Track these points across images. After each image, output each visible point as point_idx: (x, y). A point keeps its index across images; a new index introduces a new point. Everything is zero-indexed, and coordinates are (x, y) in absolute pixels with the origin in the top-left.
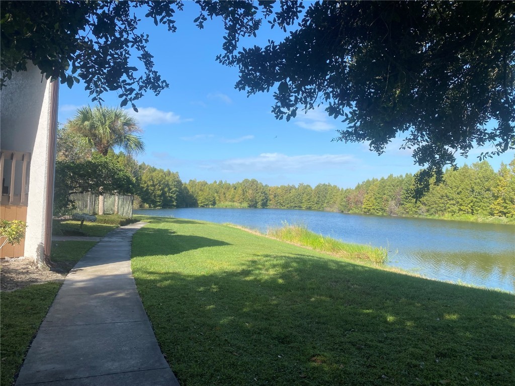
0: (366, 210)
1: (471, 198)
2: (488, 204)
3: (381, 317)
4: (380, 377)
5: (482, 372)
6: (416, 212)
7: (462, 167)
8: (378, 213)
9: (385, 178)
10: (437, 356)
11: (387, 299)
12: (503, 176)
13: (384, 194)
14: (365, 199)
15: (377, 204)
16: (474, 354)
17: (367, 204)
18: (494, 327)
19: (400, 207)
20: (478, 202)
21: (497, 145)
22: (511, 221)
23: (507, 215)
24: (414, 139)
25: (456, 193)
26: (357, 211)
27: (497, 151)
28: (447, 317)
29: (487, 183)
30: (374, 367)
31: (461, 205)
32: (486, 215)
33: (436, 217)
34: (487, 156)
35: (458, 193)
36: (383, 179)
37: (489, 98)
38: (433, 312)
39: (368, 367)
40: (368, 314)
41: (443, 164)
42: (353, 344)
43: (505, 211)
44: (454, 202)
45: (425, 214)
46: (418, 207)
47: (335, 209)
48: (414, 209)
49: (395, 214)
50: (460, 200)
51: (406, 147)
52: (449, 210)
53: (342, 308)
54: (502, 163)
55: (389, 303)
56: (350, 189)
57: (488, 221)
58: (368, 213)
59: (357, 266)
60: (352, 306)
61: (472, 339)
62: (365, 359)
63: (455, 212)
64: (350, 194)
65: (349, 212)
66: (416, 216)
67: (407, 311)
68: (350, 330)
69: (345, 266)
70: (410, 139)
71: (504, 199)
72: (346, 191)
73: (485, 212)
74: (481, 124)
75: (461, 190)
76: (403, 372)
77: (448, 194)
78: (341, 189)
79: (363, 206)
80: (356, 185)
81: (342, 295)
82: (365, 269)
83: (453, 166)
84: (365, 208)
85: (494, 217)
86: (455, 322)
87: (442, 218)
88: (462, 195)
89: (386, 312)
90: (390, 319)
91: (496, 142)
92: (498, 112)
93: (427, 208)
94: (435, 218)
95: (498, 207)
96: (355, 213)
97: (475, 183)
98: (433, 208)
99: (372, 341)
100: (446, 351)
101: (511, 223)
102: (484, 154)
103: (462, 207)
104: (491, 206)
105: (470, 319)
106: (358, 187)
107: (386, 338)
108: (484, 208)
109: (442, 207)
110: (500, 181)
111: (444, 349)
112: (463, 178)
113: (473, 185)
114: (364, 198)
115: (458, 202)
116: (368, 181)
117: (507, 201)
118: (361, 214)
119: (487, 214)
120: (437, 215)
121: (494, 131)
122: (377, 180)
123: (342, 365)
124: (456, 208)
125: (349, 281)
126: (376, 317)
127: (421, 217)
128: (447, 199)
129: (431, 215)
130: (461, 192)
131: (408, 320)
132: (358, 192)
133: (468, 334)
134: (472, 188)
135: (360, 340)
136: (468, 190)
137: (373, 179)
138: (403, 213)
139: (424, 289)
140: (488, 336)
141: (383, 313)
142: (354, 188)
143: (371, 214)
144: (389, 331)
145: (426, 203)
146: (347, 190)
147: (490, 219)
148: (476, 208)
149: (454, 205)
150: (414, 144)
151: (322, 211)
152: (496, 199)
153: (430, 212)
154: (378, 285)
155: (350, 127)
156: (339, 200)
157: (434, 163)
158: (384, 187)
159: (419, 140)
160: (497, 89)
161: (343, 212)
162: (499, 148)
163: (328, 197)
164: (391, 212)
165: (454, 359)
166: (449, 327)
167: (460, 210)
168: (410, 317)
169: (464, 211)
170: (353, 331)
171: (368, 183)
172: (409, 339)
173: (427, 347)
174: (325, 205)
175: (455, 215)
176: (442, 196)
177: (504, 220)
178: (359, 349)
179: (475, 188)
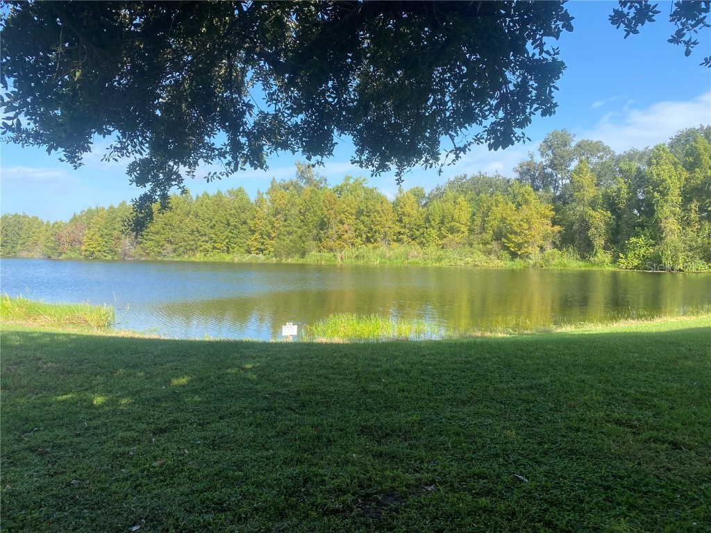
0: (88, 253)
1: (226, 233)
2: (245, 240)
3: (85, 401)
4: (69, 484)
5: (205, 438)
6: (160, 252)
7: (216, 194)
8: (106, 256)
9: (116, 206)
10: (155, 434)
11: (98, 374)
12: (259, 207)
13: (114, 229)
14: (85, 237)
15: (104, 243)
16: (199, 419)
17: (89, 245)
18: (226, 383)
19: (138, 246)
20: (234, 238)
21: (227, 164)
22: (268, 259)
23: (264, 252)
24: (122, 148)
25: (209, 226)
26: (73, 255)
27: (225, 171)
28: (175, 382)
29: (243, 215)
30: (63, 473)
31: (215, 242)
32: (243, 253)
33: (186, 258)
34: (215, 177)
35: (211, 228)
36: (111, 207)
37: (217, 104)
38: (158, 380)
39: (52, 476)
40: (64, 402)
41: (168, 185)
42: (32, 450)
43: (262, 247)
44: (207, 239)
45: (171, 255)
46: (162, 246)
47: (37, 253)
48: (156, 249)
49: (130, 256)
50: (213, 236)
51: (111, 159)
52: (201, 248)
53: (22, 400)
54: (259, 191)
55: (100, 379)
56: (62, 222)
57: (244, 260)
58: (91, 257)
59: (58, 335)
60: (40, 395)
61: (200, 402)
62: (50, 466)
63: (208, 251)
64: (61, 229)
65: (61, 258)
66: (160, 258)
67: (124, 385)
68: (32, 430)
69: (38, 337)
70: (115, 148)
71: (261, 234)
72: (53, 225)
73: (242, 250)
74: (209, 137)
75: (214, 223)
76: (105, 467)
77: (199, 228)
78: (45, 221)
79: (83, 248)
80: (71, 216)
81: (24, 382)
82: (72, 337)
83: (180, 188)
84: (86, 251)
85: (251, 256)
86: (184, 386)
87: (193, 259)
88: (216, 229)
89: (94, 393)
90: (98, 400)
91: (225, 161)
92: (227, 124)
93: (174, 247)
94: (184, 259)
95: (255, 244)
96: (70, 259)
97: (230, 214)
98: (181, 246)
99: (65, 437)
100: (167, 424)
101: (268, 261)
102: (212, 175)
103: (216, 245)
104: (248, 242)
105: (202, 379)
106: (75, 219)
107: (87, 429)
108: (240, 245)
109: (193, 245)
110: (257, 212)
111: (165, 423)
112: (216, 207)
113: (229, 217)
114: (84, 235)
115: (211, 239)
116: (90, 211)
117: (264, 236)
118: (80, 260)
119: (244, 251)
120: (186, 256)
121: (224, 147)
122: (103, 209)
123: (8, 486)
124: (209, 246)
125: (40, 359)
126: (77, 403)
127: (165, 259)
128: (198, 235)
129: (179, 255)
130: (214, 225)
131: (122, 397)
132: (74, 227)
133: (197, 398)
134: (228, 220)
135: (45, 441)
136: (222, 223)
137: (97, 208)
138: (141, 255)
139: (151, 353)
140: (218, 395)
141: (89, 395)
142: (68, 221)
143: (95, 258)
144: (94, 418)
145: (172, 240)
146: (57, 223)
147: (247, 258)
148: (232, 245)
149: (207, 242)
150: (123, 155)
151: (12, 257)
152: (253, 234)
153: (178, 253)
154: (87, 357)
155: (8, 118)
156: (43, 238)
157: (158, 184)
158: (115, 219)
159: (130, 151)
160: (225, 94)
161: (49, 257)
162: (228, 168)
163: (24, 236)
164: (125, 254)
165: (175, 432)
166: (175, 395)
167: (214, 248)
168: (127, 391)
169: (219, 249)
170: (36, 430)
171: (90, 214)
172: (120, 422)
173: (144, 426)
174: (19, 247)
175: (208, 255)
176: (193, 231)
177: (261, 258)
178: (42, 454)
179: (231, 220)
